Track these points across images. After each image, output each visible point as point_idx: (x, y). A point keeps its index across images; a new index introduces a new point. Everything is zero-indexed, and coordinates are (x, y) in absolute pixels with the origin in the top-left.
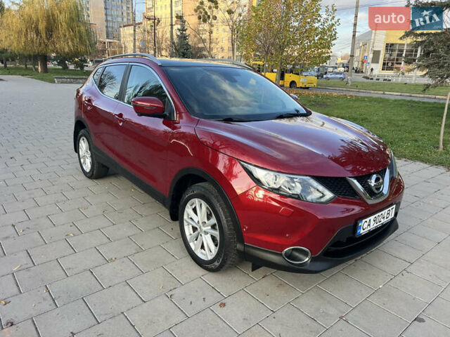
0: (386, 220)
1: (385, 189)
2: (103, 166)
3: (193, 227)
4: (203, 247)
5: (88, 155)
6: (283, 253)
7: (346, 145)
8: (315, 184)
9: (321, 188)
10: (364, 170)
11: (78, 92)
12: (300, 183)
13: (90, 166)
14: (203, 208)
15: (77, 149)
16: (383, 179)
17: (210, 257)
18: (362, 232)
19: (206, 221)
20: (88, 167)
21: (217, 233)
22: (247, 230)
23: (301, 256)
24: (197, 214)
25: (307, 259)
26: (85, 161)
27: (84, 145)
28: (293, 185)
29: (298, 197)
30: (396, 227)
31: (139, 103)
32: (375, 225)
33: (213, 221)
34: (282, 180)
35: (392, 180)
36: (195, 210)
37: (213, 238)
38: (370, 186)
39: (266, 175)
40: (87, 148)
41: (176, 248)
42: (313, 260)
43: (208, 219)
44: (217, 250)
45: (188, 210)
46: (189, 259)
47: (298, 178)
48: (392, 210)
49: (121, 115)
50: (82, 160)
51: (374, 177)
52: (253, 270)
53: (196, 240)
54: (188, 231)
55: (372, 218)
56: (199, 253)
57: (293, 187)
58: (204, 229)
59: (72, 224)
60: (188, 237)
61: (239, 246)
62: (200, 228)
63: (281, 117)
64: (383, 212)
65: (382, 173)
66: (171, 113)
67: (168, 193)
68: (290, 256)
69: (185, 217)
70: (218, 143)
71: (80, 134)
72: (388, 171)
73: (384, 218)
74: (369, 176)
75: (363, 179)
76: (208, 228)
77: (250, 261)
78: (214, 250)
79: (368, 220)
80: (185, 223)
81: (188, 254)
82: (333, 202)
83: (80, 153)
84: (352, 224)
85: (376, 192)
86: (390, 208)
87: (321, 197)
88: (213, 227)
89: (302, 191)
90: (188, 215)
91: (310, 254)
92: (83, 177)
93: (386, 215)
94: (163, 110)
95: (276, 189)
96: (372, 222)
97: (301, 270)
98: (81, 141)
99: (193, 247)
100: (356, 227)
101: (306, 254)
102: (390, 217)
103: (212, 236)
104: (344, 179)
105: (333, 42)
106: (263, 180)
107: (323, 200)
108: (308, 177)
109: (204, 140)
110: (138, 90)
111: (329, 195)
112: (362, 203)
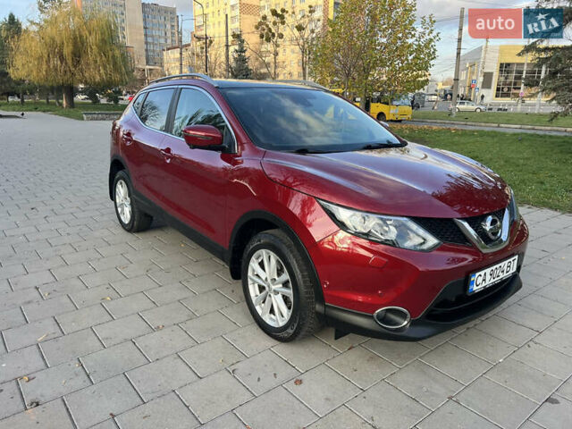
0: (505, 274)
1: (504, 234)
2: (146, 215)
3: (259, 286)
4: (272, 311)
5: (128, 202)
6: (375, 315)
7: (453, 181)
8: (414, 226)
9: (421, 232)
10: (477, 211)
11: (115, 125)
12: (396, 227)
13: (129, 216)
14: (272, 261)
15: (113, 195)
16: (501, 222)
17: (281, 324)
18: (475, 288)
19: (276, 277)
20: (126, 218)
21: (290, 292)
22: (328, 286)
23: (397, 319)
24: (264, 269)
25: (406, 322)
26: (123, 210)
27: (121, 190)
28: (387, 229)
29: (393, 244)
30: (520, 286)
31: (191, 132)
32: (492, 281)
33: (286, 276)
34: (372, 223)
35: (513, 224)
36: (262, 265)
37: (286, 299)
38: (484, 230)
39: (352, 216)
40: (125, 195)
41: (239, 315)
42: (413, 323)
43: (279, 275)
44: (290, 314)
45: (254, 264)
46: (255, 328)
47: (392, 220)
48: (514, 261)
49: (168, 150)
50: (119, 210)
51: (490, 218)
52: (336, 339)
53: (264, 302)
54: (253, 291)
55: (488, 271)
56: (268, 319)
57: (386, 232)
58: (273, 287)
59: (108, 286)
60: (254, 300)
61: (319, 308)
62: (269, 286)
63: (369, 147)
64: (502, 264)
65: (499, 215)
66: (231, 144)
67: (228, 245)
68: (384, 319)
69: (250, 274)
70: (290, 180)
71: (117, 176)
72: (507, 212)
73: (503, 272)
74: (484, 218)
75: (476, 222)
76: (279, 287)
77: (332, 326)
78: (287, 314)
79: (482, 273)
80: (250, 282)
81: (253, 321)
82: (438, 250)
83: (118, 201)
84: (463, 279)
85: (493, 237)
86: (511, 260)
87: (421, 244)
88: (285, 284)
89: (398, 236)
90: (254, 271)
91: (409, 315)
92: (121, 230)
93: (505, 267)
94: (221, 140)
95: (364, 234)
96: (488, 277)
97: (398, 337)
98: (119, 186)
99: (259, 311)
100: (467, 282)
101: (403, 316)
102: (511, 272)
103: (283, 296)
104: (451, 220)
105: (432, 62)
106: (348, 223)
107: (425, 247)
108: (405, 219)
109: (272, 176)
110: (187, 122)
111: (432, 241)
112: (475, 251)
